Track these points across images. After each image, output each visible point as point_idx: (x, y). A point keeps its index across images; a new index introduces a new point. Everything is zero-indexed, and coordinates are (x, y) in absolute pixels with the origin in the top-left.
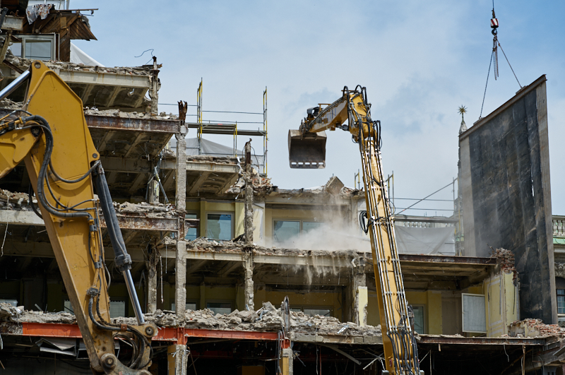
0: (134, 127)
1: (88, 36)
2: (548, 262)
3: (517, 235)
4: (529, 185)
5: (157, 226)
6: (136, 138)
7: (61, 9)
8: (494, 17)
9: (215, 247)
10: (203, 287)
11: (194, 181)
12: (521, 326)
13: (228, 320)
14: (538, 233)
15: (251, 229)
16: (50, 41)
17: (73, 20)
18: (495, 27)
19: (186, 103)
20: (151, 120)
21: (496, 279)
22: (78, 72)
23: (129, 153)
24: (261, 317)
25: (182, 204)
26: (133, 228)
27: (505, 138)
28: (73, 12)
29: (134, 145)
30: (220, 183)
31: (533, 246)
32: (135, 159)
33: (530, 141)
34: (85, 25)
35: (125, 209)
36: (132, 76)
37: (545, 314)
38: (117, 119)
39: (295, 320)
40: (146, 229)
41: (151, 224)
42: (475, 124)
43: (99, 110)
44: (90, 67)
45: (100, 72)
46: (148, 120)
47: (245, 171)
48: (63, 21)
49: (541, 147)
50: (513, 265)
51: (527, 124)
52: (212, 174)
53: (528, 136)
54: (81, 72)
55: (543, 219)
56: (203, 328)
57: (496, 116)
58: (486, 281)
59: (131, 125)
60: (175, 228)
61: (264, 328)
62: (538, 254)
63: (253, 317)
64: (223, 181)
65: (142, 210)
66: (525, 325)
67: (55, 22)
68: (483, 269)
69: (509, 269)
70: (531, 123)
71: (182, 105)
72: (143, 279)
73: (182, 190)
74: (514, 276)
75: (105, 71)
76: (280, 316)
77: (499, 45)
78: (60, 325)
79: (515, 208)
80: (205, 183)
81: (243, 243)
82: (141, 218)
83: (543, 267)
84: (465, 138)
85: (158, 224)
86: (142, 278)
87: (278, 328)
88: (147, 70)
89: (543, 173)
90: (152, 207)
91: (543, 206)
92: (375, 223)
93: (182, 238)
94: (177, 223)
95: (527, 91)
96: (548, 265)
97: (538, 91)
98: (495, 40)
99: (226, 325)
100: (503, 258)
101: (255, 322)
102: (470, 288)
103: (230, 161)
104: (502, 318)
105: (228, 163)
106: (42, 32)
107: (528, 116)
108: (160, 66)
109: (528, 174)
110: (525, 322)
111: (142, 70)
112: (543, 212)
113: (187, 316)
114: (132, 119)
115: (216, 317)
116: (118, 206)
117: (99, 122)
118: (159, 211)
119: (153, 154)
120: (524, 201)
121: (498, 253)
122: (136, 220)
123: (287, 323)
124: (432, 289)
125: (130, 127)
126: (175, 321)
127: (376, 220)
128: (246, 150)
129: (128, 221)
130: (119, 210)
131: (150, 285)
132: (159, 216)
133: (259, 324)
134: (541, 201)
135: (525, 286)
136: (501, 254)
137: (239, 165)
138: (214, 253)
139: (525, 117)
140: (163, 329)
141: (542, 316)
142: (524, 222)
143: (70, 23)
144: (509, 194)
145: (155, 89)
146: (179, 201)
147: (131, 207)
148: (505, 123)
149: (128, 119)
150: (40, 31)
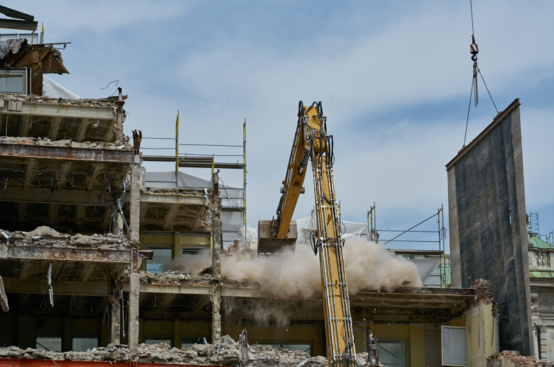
0: (86, 157)
1: (61, 70)
2: (525, 292)
3: (498, 265)
4: (507, 213)
5: (110, 258)
6: (94, 169)
7: (33, 44)
8: (474, 42)
9: (181, 281)
10: (177, 323)
11: (165, 214)
12: (499, 358)
13: (183, 353)
14: (516, 263)
15: (218, 261)
16: (22, 76)
17: (46, 54)
18: (475, 53)
19: (140, 132)
20: (105, 150)
21: (475, 311)
22: (41, 104)
23: (91, 185)
24: (218, 351)
25: (135, 236)
26: (85, 260)
27: (486, 166)
28: (46, 46)
29: (94, 176)
30: (192, 216)
31: (511, 276)
32: (99, 192)
33: (507, 168)
34: (57, 59)
35: (76, 241)
36: (96, 108)
37: (524, 346)
38: (69, 149)
39: (254, 353)
40: (98, 261)
41: (104, 256)
42: (460, 153)
43: (52, 141)
44: (54, 99)
45: (64, 104)
46: (101, 150)
47: (213, 202)
48: (35, 56)
49: (516, 173)
50: (493, 296)
51: (504, 151)
52: (182, 207)
53: (505, 164)
54: (44, 105)
55: (520, 247)
56: (156, 362)
57: (477, 144)
58: (466, 313)
59: (84, 155)
60: (128, 260)
61: (221, 361)
62: (516, 285)
63: (209, 350)
64: (195, 214)
65: (94, 242)
66: (502, 358)
67: (28, 56)
68: (463, 301)
69: (487, 299)
70: (507, 150)
71: (136, 133)
72: (107, 314)
73: (135, 221)
74: (493, 307)
75: (69, 103)
76: (238, 349)
77: (479, 70)
78: (8, 360)
79: (495, 238)
80: (177, 217)
81: (210, 277)
82: (93, 250)
83: (520, 297)
84: (451, 168)
85: (110, 256)
86: (106, 312)
87: (235, 362)
88: (113, 102)
89: (519, 200)
90: (105, 238)
91: (519, 234)
92: (323, 244)
93: (136, 270)
94: (130, 254)
95: (503, 117)
96: (525, 295)
97: (513, 115)
98: (475, 66)
99: (181, 359)
100: (482, 289)
101: (211, 355)
102: (452, 321)
103: (197, 193)
104: (481, 350)
105: (195, 194)
106: (14, 66)
107: (505, 142)
108: (125, 98)
109: (505, 202)
110: (502, 354)
111: (107, 101)
112: (520, 240)
113: (140, 350)
114: (84, 149)
115: (171, 351)
116: (69, 238)
117: (50, 153)
118: (112, 243)
119: (116, 186)
120: (503, 230)
121: (477, 284)
122: (88, 252)
123: (245, 357)
124: (414, 322)
125: (83, 158)
126: (127, 355)
127: (324, 242)
128: (214, 181)
129: (80, 253)
130: (71, 242)
131: (113, 320)
132: (112, 247)
133: (215, 358)
134: (518, 229)
135: (506, 317)
136: (480, 284)
137: (206, 196)
138: (180, 287)
139: (502, 143)
140: (114, 363)
141: (522, 348)
142: (503, 252)
143: (42, 57)
144: (491, 223)
145: (120, 120)
146: (132, 233)
147: (82, 238)
148: (485, 150)
149: (80, 149)
150: (13, 66)
